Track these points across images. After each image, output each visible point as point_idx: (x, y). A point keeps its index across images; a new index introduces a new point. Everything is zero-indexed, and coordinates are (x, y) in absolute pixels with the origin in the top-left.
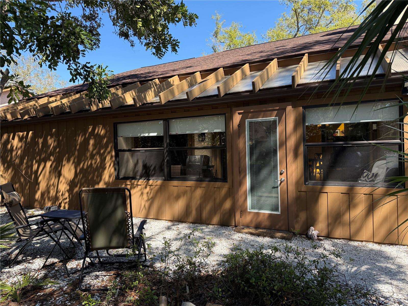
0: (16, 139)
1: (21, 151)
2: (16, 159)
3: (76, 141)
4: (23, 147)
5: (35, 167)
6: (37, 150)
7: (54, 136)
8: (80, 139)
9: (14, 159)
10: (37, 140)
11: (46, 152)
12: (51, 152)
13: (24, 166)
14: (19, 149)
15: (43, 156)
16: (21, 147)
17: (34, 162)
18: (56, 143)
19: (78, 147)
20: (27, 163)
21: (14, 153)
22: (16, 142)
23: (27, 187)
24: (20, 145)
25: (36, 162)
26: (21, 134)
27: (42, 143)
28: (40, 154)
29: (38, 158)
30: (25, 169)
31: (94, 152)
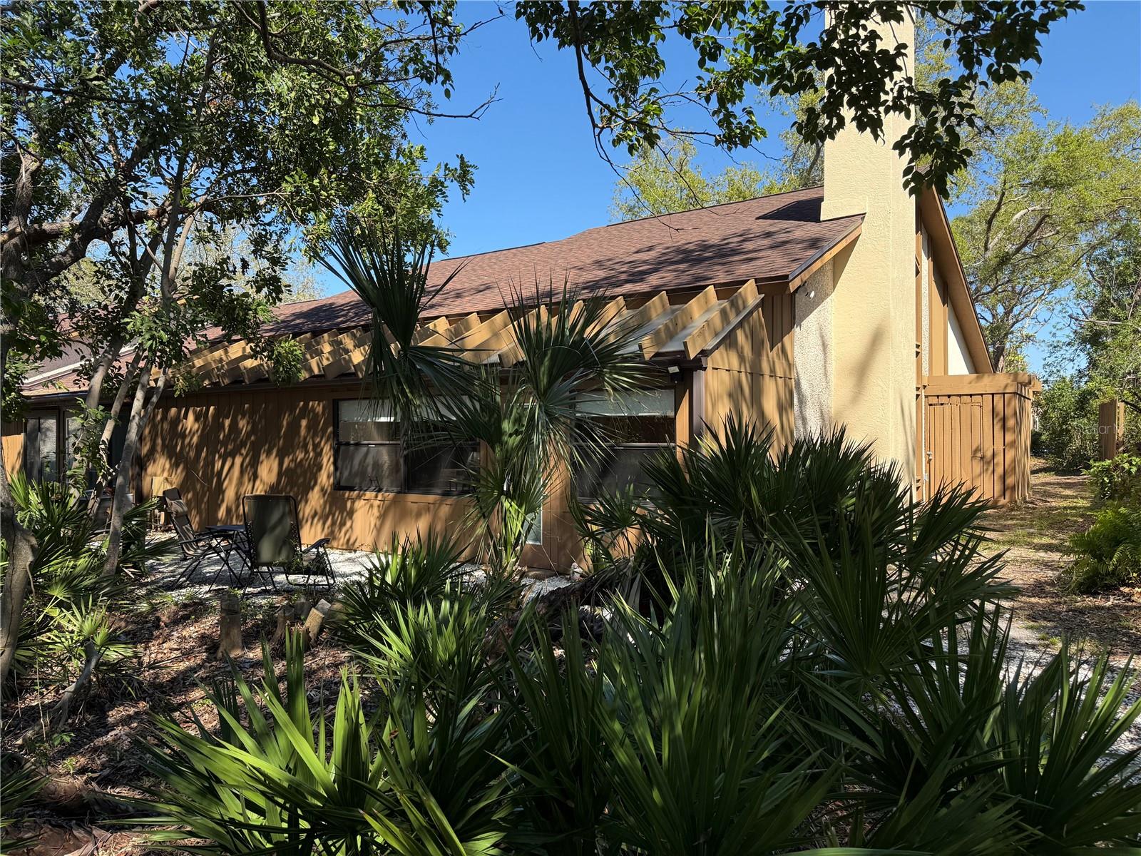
0: (191, 417)
1: (198, 436)
2: (190, 450)
3: (280, 422)
4: (201, 431)
5: (218, 465)
6: (222, 438)
7: (247, 415)
8: (286, 419)
9: (186, 449)
10: (221, 420)
11: (235, 440)
12: (242, 440)
13: (202, 462)
14: (194, 433)
15: (230, 447)
16: (198, 431)
17: (217, 456)
18: (249, 427)
19: (283, 432)
20: (205, 458)
21: (187, 440)
22: (190, 422)
23: (206, 499)
24: (196, 427)
25: (219, 458)
26: (198, 409)
28: (225, 444)
29: (223, 450)
30: (202, 467)
31: (307, 440)
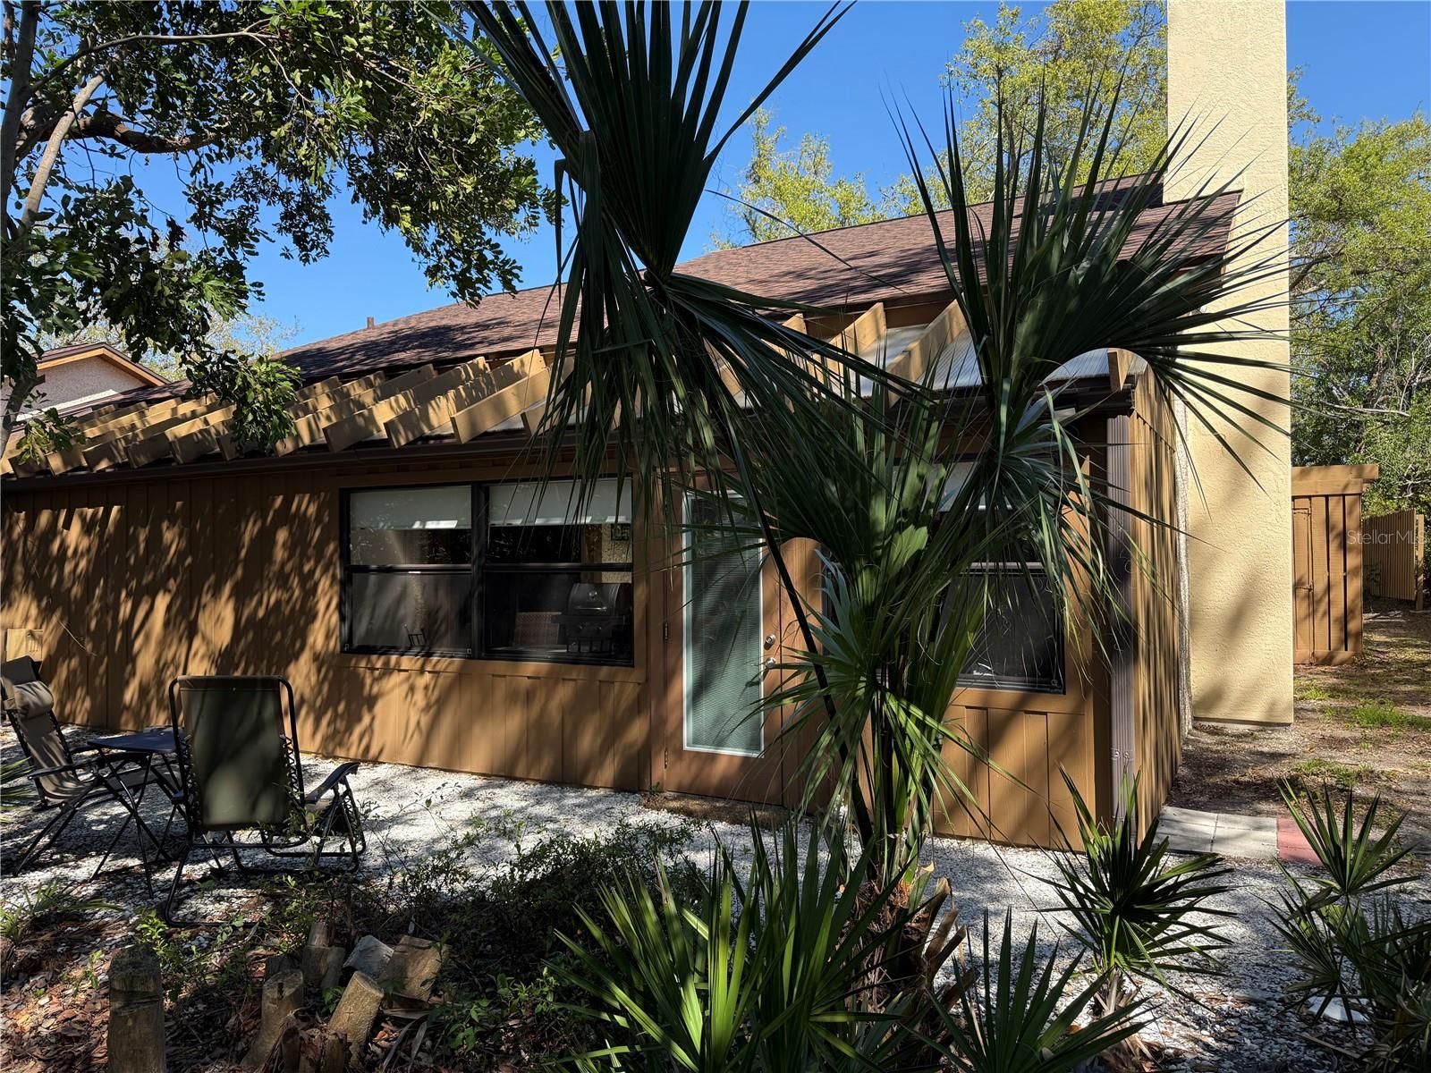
0: (76, 526)
1: (89, 562)
2: (73, 584)
3: (240, 535)
4: (94, 550)
5: (125, 610)
6: (132, 561)
7: (179, 521)
8: (250, 530)
9: (67, 584)
10: (132, 530)
11: (156, 567)
12: (169, 565)
13: (96, 605)
14: (82, 555)
16: (89, 550)
17: (123, 594)
19: (243, 553)
20: (102, 598)
21: (68, 568)
22: (73, 535)
23: (102, 669)
24: (85, 543)
25: (128, 596)
26: (90, 511)
27: (147, 540)
30: (96, 614)
31: (288, 567)
